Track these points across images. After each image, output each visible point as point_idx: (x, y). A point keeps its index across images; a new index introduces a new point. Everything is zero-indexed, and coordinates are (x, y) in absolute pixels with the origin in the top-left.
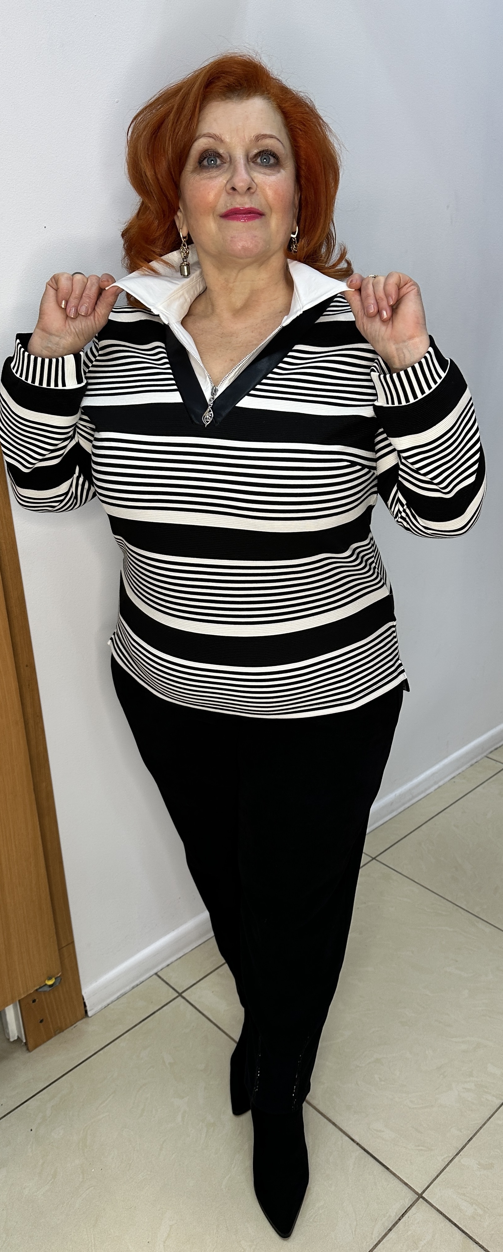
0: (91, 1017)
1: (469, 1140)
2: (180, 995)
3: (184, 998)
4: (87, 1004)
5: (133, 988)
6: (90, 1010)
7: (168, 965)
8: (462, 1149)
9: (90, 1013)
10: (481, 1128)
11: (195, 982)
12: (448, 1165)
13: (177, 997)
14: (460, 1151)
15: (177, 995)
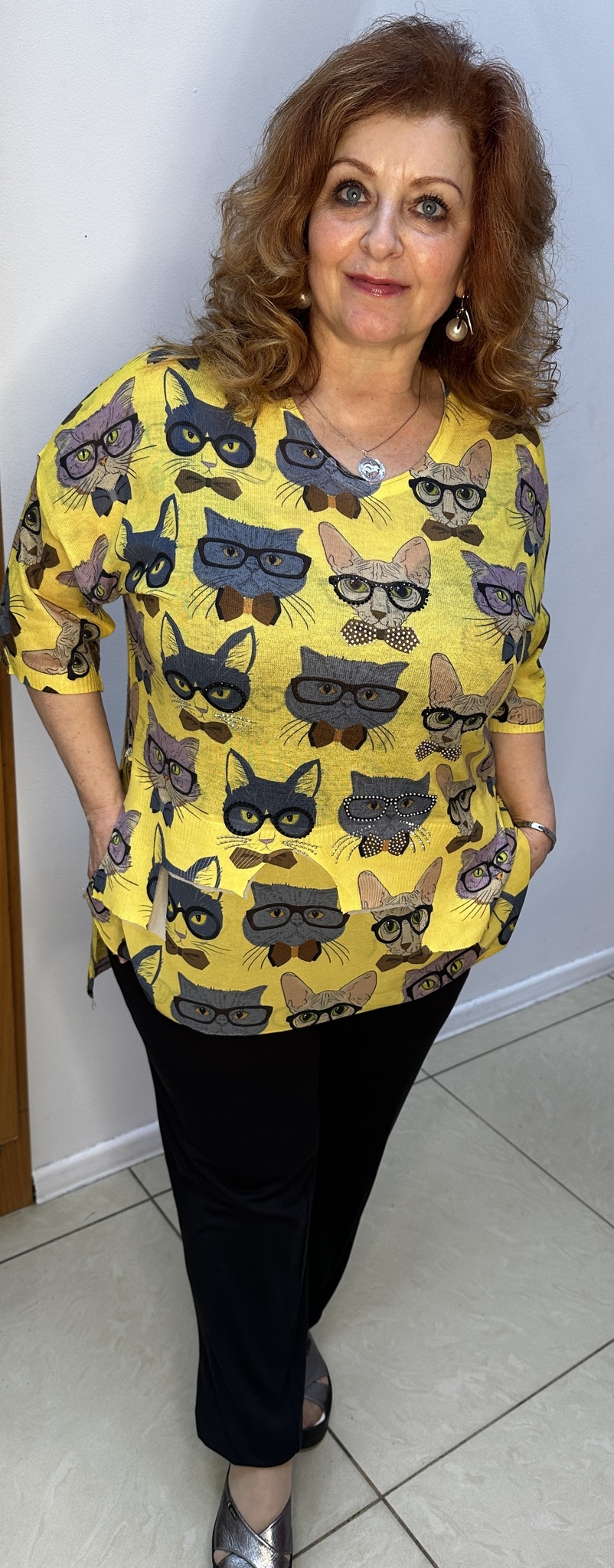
0: (39, 1205)
1: (462, 1443)
2: (152, 1198)
3: (155, 1203)
4: (37, 1188)
5: (98, 1180)
6: (40, 1197)
7: (146, 1161)
8: (450, 1451)
9: (39, 1201)
10: (480, 1431)
12: (426, 1467)
13: (147, 1200)
14: (447, 1453)
15: (147, 1197)
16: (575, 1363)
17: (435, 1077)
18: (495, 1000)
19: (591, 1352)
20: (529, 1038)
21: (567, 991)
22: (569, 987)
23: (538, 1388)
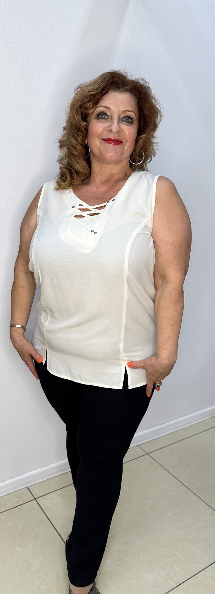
2: (35, 499)
5: (15, 492)
7: (34, 485)
11: (44, 494)
13: (33, 500)
16: (202, 569)
17: (149, 454)
18: (174, 424)
19: (208, 565)
20: (187, 439)
21: (203, 421)
22: (204, 419)
23: (186, 579)
